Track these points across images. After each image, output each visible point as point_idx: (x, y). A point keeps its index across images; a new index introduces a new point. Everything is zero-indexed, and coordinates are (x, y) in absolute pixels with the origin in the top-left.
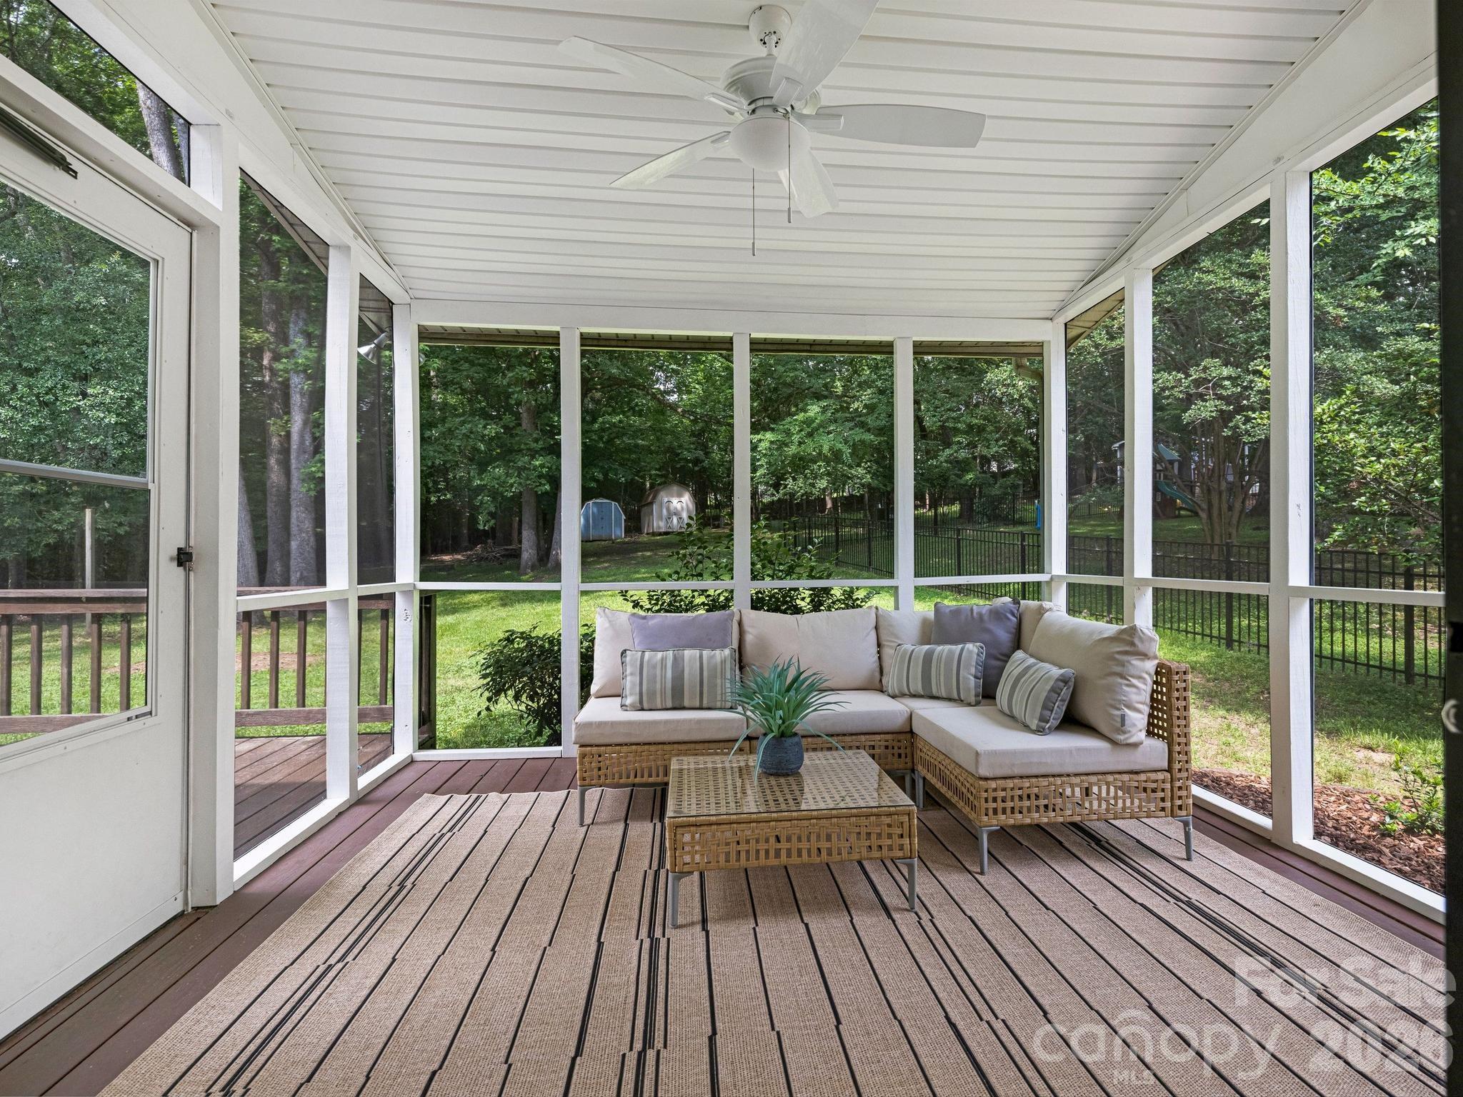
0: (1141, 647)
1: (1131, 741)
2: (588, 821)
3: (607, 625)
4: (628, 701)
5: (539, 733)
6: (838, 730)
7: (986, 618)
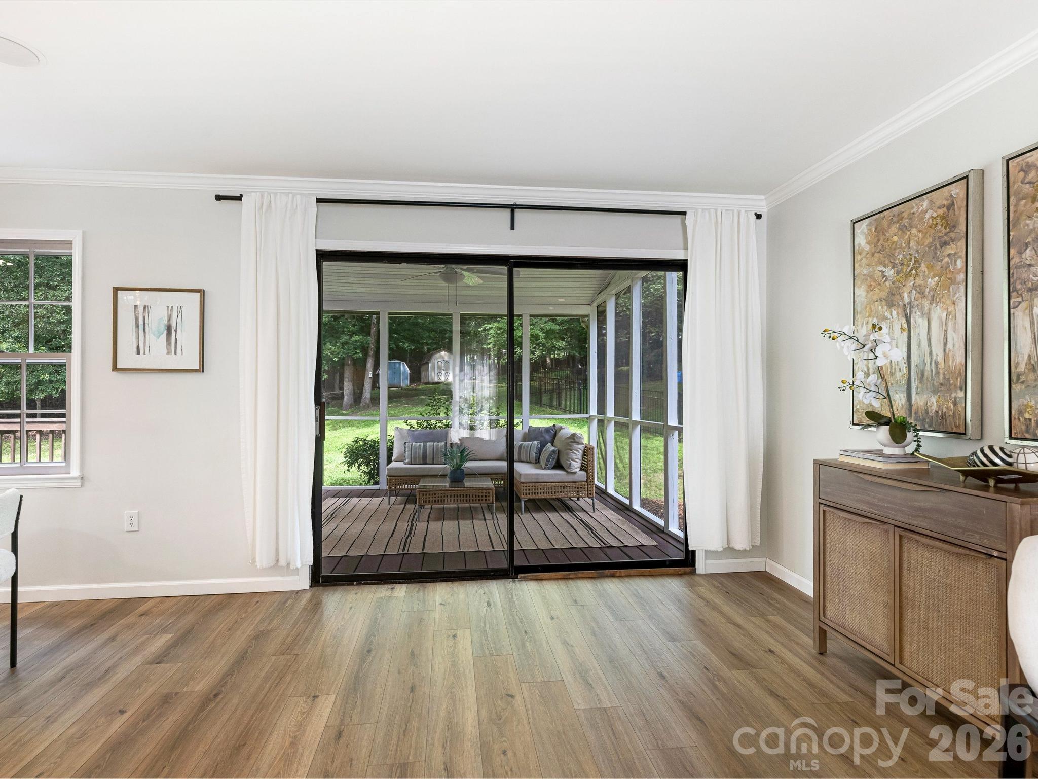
0: (576, 440)
1: (573, 471)
2: (391, 503)
3: (399, 434)
4: (407, 461)
5: (369, 482)
6: (482, 472)
7: (543, 431)
